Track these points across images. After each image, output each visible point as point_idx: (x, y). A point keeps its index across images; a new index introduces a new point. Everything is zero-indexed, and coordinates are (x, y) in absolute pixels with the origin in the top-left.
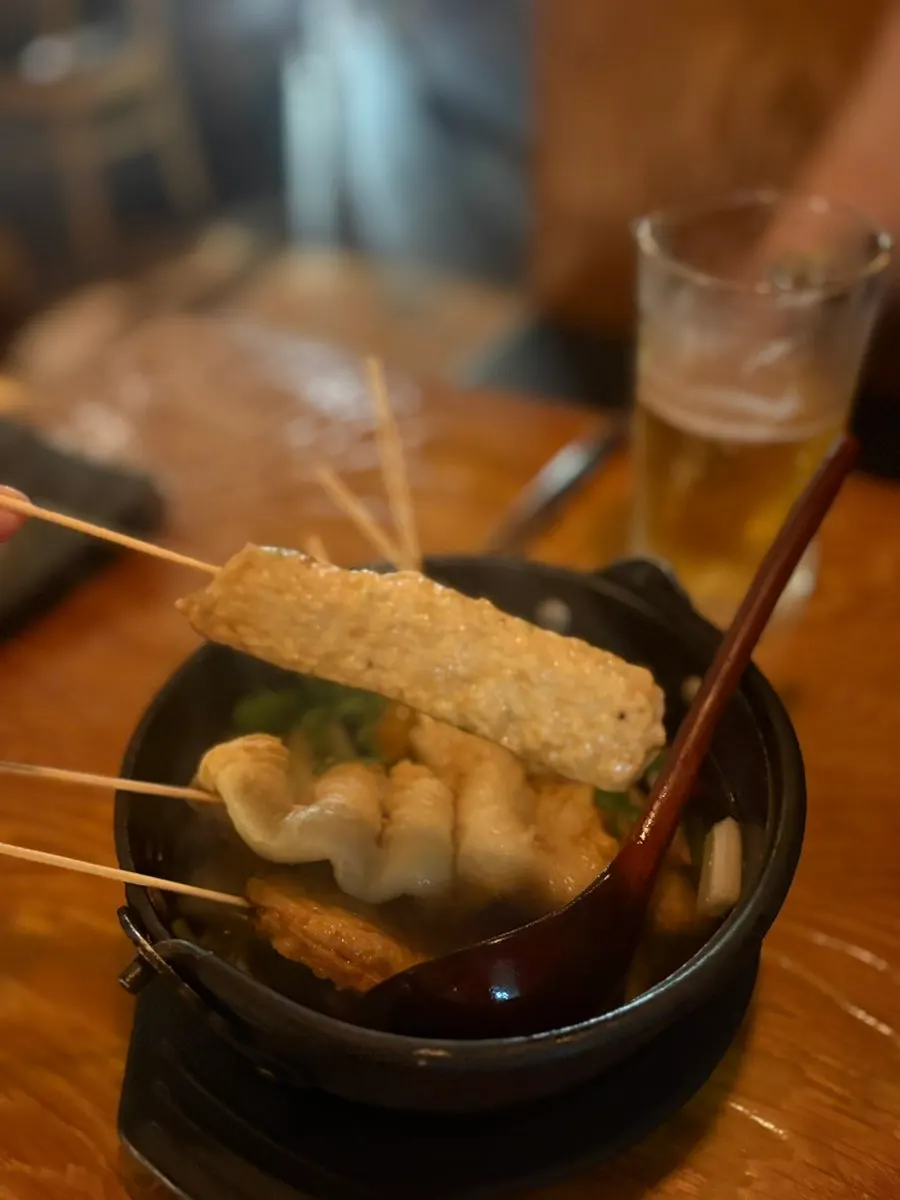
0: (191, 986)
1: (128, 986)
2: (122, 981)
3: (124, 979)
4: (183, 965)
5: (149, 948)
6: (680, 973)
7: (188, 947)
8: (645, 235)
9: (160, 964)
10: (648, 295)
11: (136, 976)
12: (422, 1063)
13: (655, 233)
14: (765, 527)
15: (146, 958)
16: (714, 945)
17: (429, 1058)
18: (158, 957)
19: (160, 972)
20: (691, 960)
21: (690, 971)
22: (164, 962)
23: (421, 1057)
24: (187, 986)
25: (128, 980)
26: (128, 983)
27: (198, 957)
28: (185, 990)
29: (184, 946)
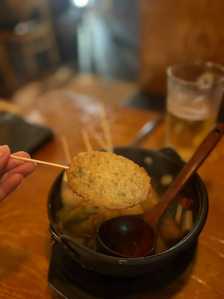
2: (50, 244)
4: (64, 241)
5: (57, 237)
6: (180, 243)
7: (66, 237)
8: (169, 71)
9: (59, 240)
10: (170, 85)
11: (54, 243)
12: (120, 263)
13: (172, 71)
14: (198, 140)
15: (56, 239)
16: (188, 237)
17: (121, 262)
18: (59, 239)
19: (59, 242)
20: (182, 240)
21: (182, 242)
23: (120, 262)
25: (52, 244)
27: (68, 239)
28: (65, 246)
29: (65, 237)
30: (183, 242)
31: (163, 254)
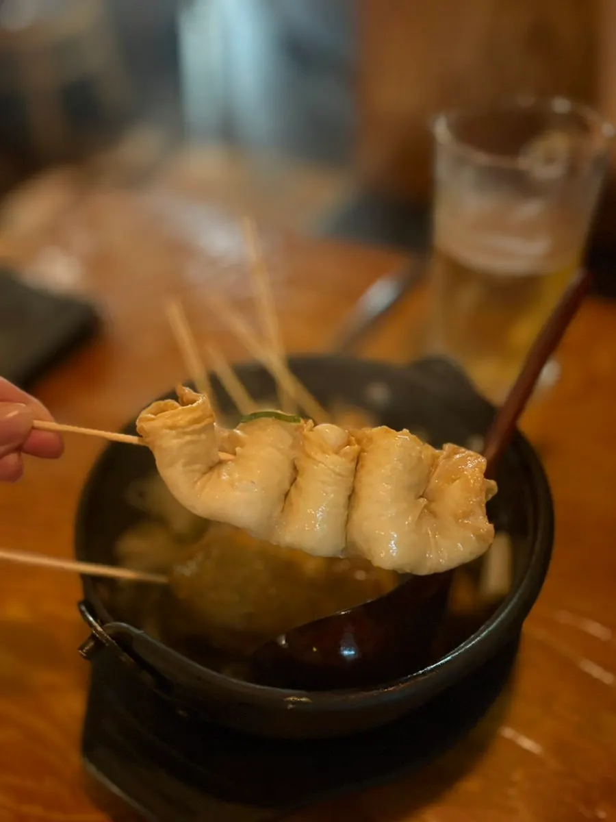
0: (129, 654)
1: (84, 655)
2: (80, 651)
4: (123, 640)
5: (99, 629)
7: (127, 628)
8: (441, 130)
9: (107, 640)
10: (443, 169)
11: (90, 648)
12: (291, 706)
13: (451, 126)
15: (97, 636)
17: (294, 703)
18: (106, 635)
22: (110, 638)
23: (288, 702)
24: (126, 654)
25: (84, 651)
27: (133, 635)
28: (125, 657)
29: (124, 628)
30: (478, 639)
31: (420, 675)
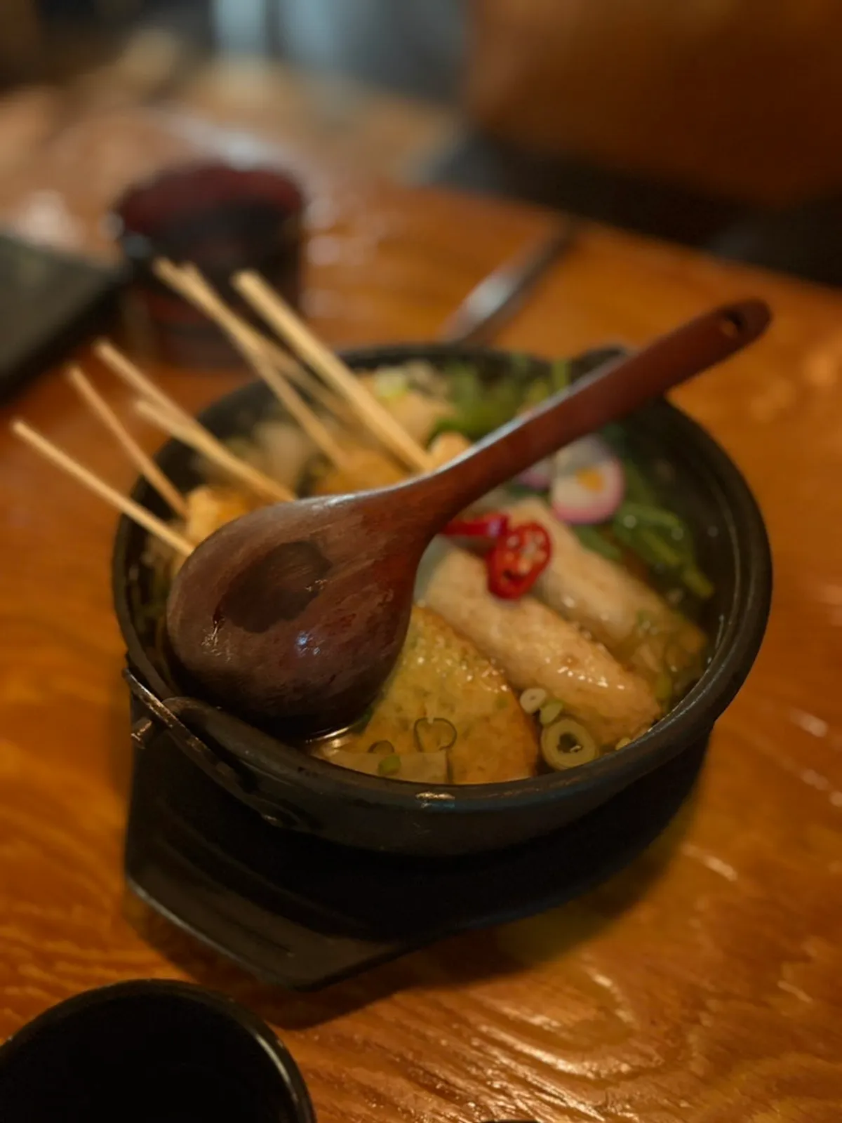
0: (200, 739)
1: (139, 739)
2: (133, 735)
3: (136, 734)
4: (192, 720)
5: (159, 704)
9: (171, 719)
11: (147, 731)
15: (157, 713)
19: (171, 726)
22: (174, 717)
24: (197, 738)
25: (139, 734)
26: (139, 737)
27: (207, 712)
28: (195, 743)
